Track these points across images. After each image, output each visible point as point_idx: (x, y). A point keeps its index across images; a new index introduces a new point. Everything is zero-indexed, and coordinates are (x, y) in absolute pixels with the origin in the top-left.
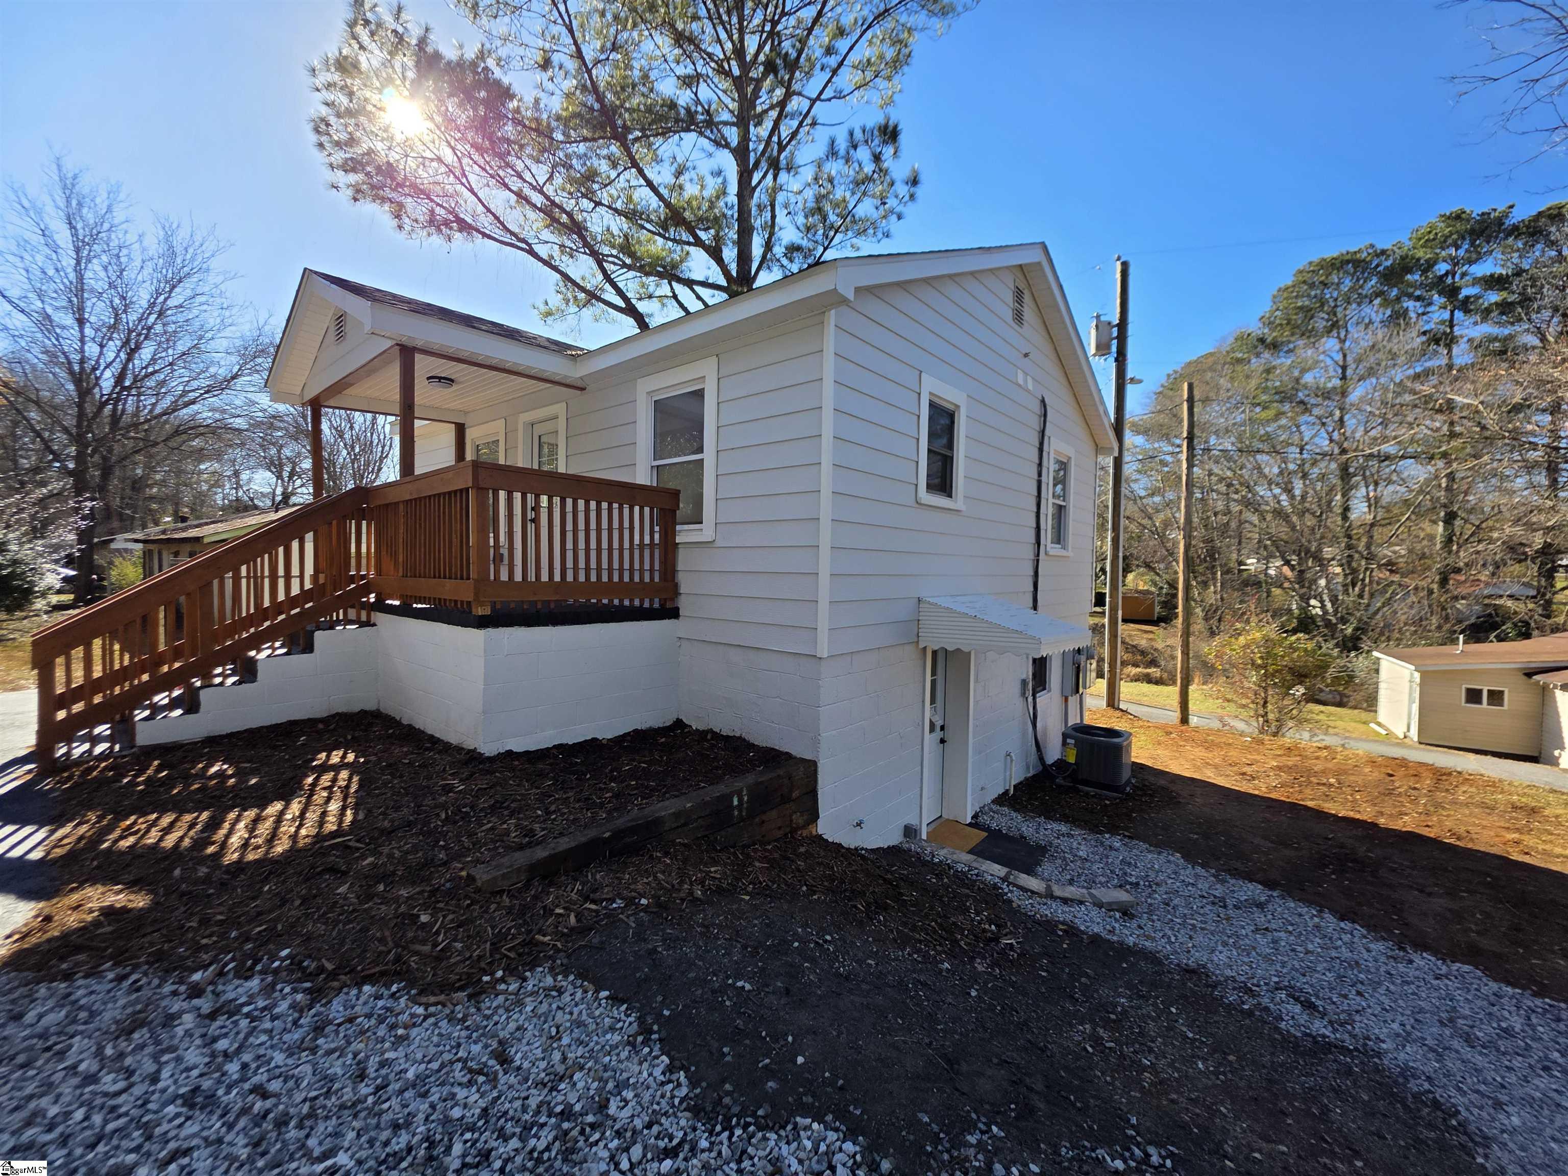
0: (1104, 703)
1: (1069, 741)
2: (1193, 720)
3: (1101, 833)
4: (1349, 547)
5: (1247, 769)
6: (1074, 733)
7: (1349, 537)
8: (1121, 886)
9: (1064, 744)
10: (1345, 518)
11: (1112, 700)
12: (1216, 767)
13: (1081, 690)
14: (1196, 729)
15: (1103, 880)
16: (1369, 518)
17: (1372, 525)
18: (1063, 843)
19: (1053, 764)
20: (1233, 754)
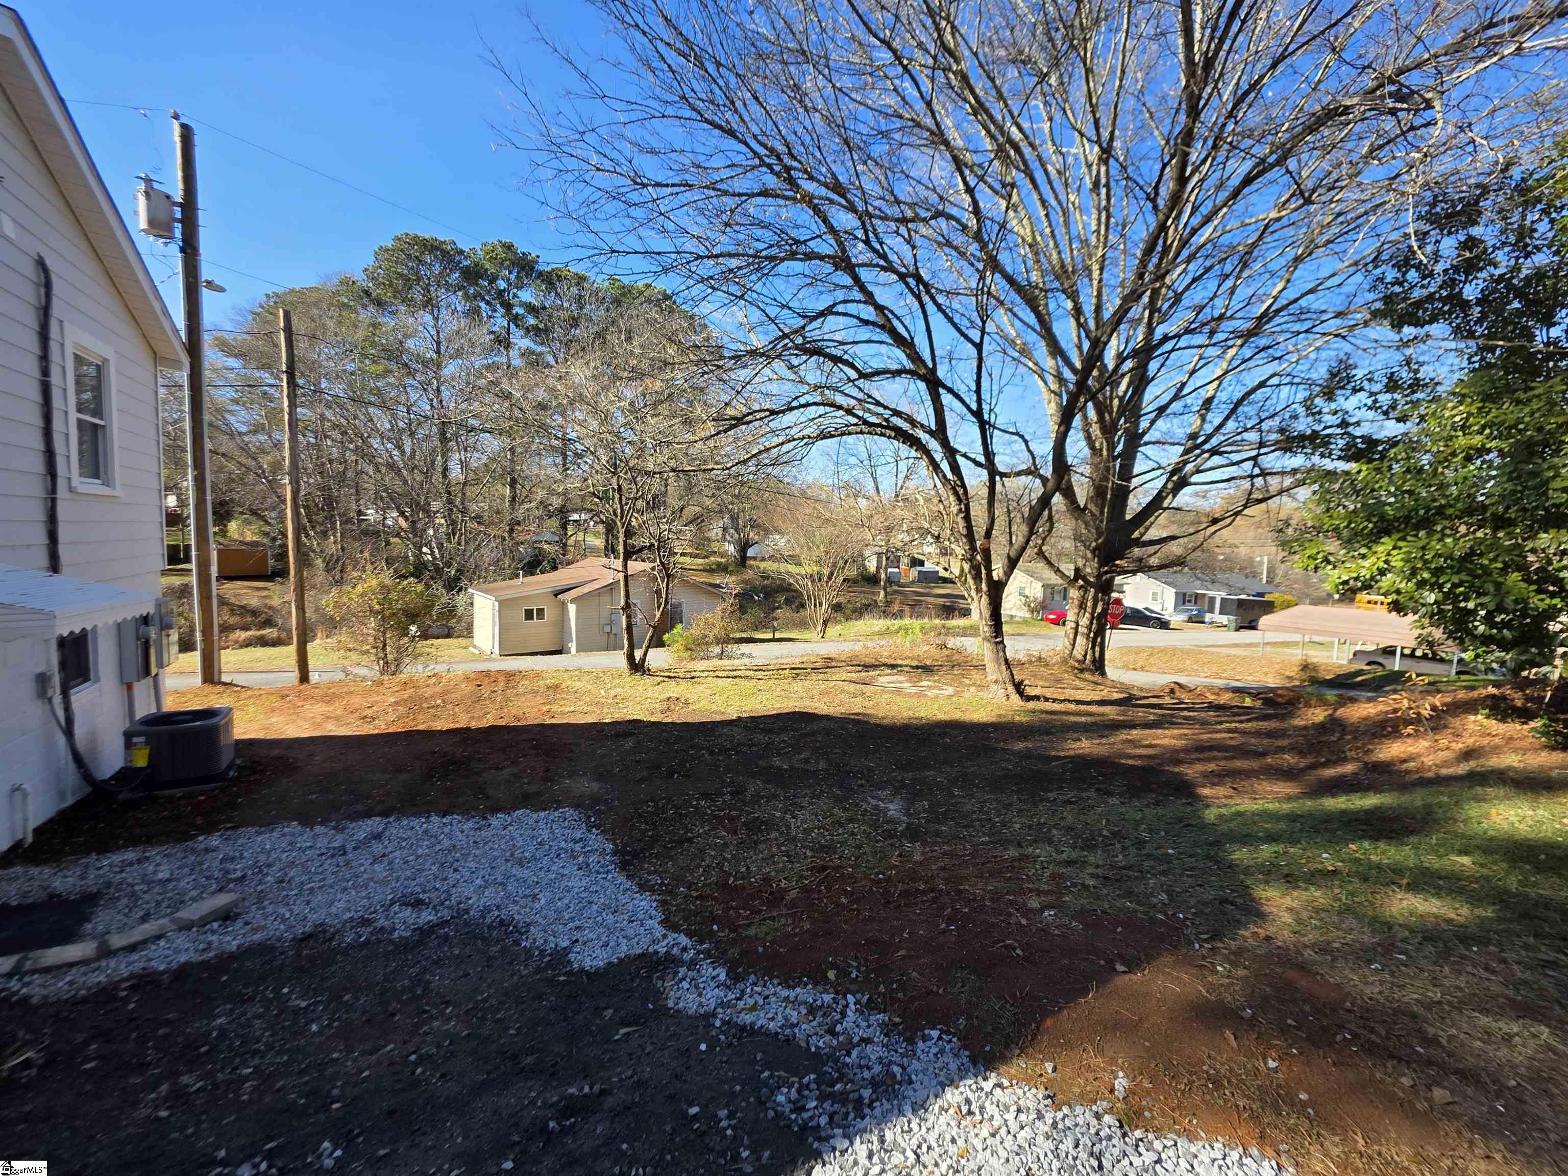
0: (198, 680)
1: (135, 740)
2: (314, 677)
3: (193, 838)
4: (450, 502)
5: (369, 712)
6: (144, 728)
7: (449, 493)
8: (221, 890)
9: (129, 745)
10: (445, 476)
11: (210, 674)
12: (337, 718)
13: (154, 671)
14: (317, 686)
15: (194, 893)
16: (462, 478)
17: (465, 484)
18: (131, 875)
19: (112, 778)
20: (355, 701)
